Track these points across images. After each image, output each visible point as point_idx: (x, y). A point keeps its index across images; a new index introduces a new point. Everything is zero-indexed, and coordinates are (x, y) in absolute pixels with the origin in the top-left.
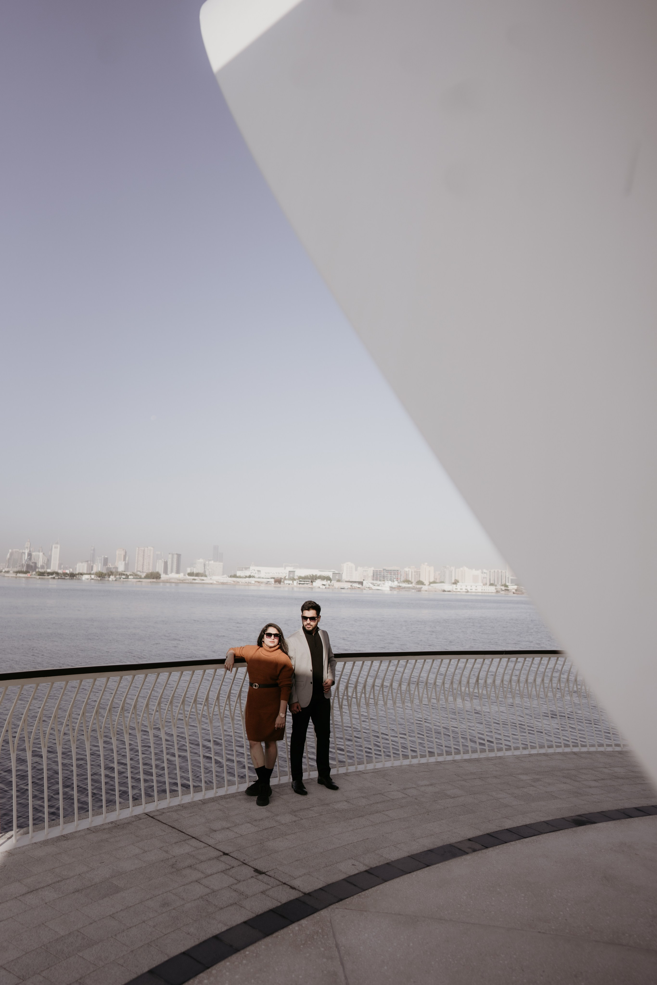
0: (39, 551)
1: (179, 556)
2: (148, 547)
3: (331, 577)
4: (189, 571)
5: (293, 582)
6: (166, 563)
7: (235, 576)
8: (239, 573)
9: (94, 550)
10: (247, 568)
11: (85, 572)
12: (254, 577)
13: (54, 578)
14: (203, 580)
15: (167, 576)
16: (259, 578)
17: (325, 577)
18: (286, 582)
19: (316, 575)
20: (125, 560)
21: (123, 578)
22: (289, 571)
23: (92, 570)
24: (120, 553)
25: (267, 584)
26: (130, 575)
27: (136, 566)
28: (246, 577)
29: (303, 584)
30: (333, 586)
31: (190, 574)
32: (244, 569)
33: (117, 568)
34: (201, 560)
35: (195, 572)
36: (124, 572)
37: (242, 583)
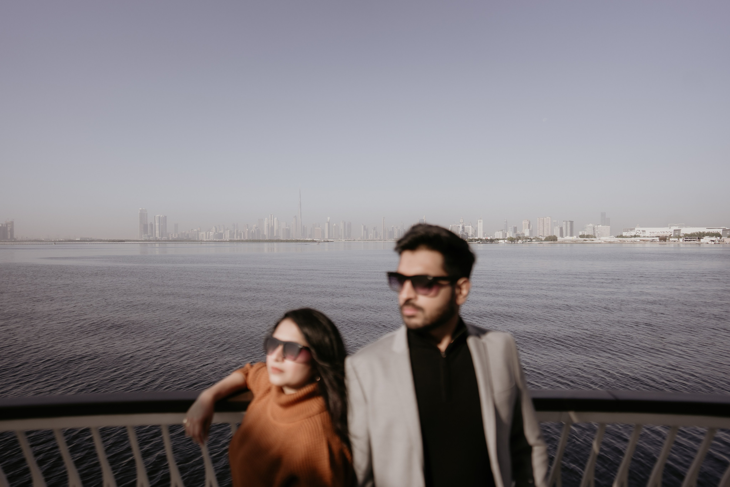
0: (469, 225)
1: (572, 222)
2: (546, 217)
3: (721, 233)
4: (581, 233)
5: (679, 239)
6: (561, 229)
7: (621, 236)
8: (624, 234)
9: (506, 222)
10: (632, 230)
11: (501, 238)
12: (639, 236)
13: (479, 243)
14: (593, 241)
15: (563, 238)
16: (644, 237)
17: (714, 233)
18: (671, 239)
19: (704, 232)
20: (529, 228)
21: (528, 241)
22: (674, 230)
23: (506, 236)
24: (525, 223)
25: (652, 241)
26: (534, 239)
27: (538, 232)
28: (632, 237)
29: (689, 241)
30: (724, 241)
31: (581, 236)
32: (629, 230)
33: (524, 234)
34: (591, 225)
35: (585, 235)
36: (529, 237)
37: (627, 241)
